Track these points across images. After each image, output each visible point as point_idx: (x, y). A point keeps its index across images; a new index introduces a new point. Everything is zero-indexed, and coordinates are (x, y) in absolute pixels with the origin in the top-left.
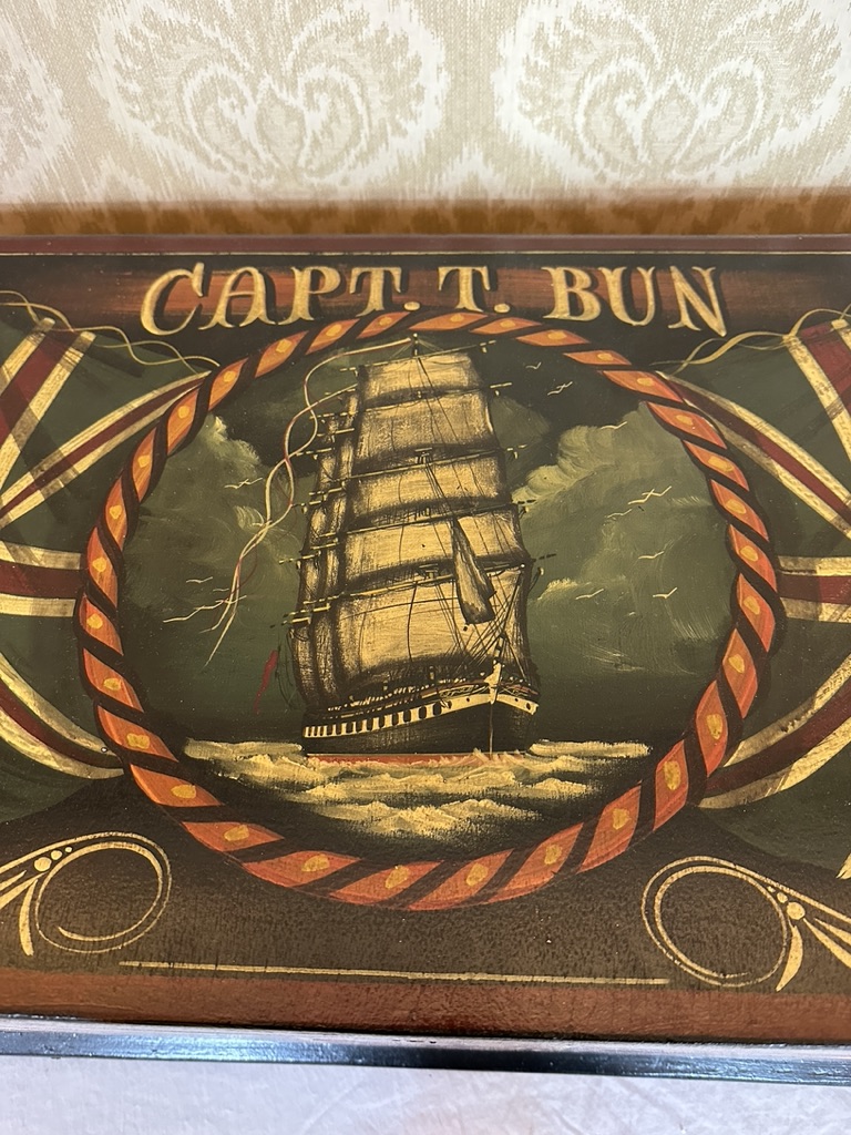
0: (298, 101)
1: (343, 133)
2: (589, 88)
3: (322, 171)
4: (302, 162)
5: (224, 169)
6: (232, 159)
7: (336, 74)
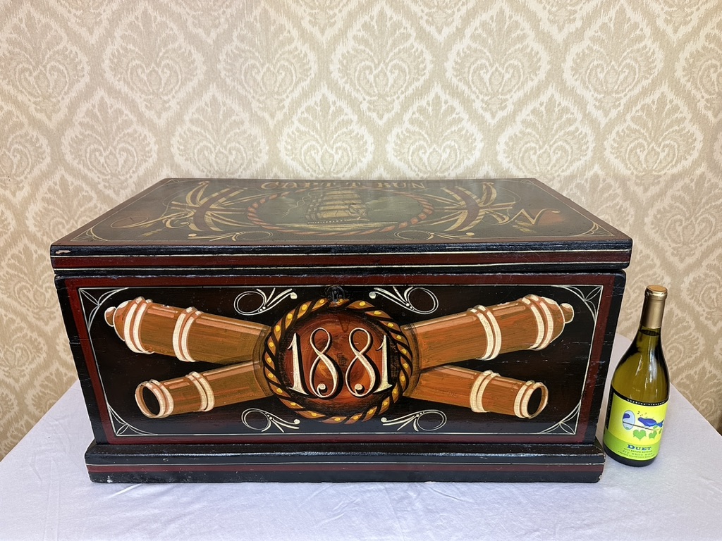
0: (333, 152)
1: (344, 161)
2: (411, 149)
3: (337, 173)
4: (332, 170)
5: (309, 172)
6: (312, 169)
7: (344, 145)
